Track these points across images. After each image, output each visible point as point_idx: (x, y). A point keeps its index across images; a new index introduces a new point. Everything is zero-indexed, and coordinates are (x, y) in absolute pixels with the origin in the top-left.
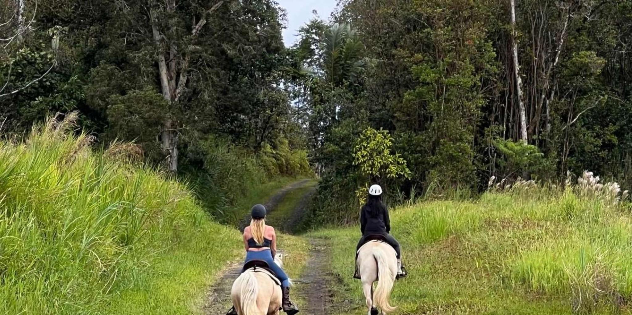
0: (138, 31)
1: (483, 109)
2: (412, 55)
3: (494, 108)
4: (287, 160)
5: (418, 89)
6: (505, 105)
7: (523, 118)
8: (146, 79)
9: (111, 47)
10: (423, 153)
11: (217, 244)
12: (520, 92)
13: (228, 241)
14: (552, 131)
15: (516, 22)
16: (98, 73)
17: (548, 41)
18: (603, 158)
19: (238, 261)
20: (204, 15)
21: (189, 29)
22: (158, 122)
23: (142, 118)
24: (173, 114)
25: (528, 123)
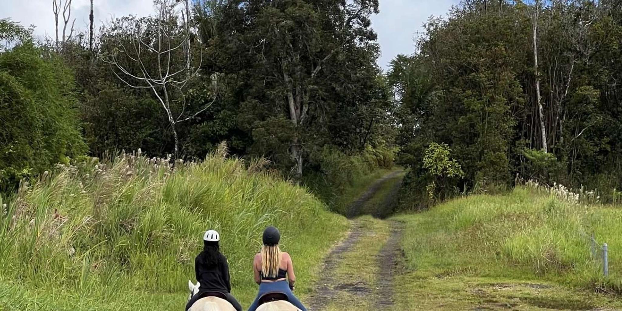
0: (273, 75)
1: (515, 128)
2: (464, 91)
3: (523, 127)
4: (384, 156)
5: (469, 115)
6: (531, 124)
7: (544, 133)
8: (279, 109)
9: (254, 87)
10: (473, 159)
11: (329, 229)
12: (541, 115)
13: (336, 226)
14: (564, 142)
15: (538, 65)
16: (246, 105)
17: (560, 78)
18: (601, 161)
19: (342, 241)
20: (320, 63)
21: (309, 73)
22: (288, 140)
23: (277, 137)
24: (299, 133)
25: (547, 137)
